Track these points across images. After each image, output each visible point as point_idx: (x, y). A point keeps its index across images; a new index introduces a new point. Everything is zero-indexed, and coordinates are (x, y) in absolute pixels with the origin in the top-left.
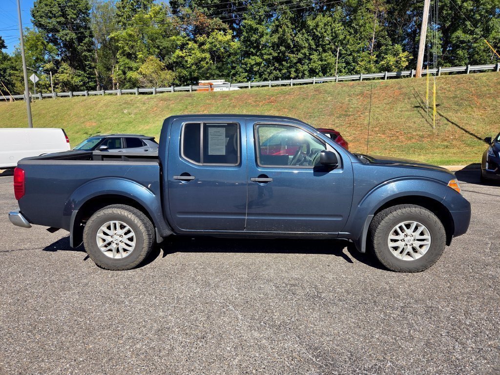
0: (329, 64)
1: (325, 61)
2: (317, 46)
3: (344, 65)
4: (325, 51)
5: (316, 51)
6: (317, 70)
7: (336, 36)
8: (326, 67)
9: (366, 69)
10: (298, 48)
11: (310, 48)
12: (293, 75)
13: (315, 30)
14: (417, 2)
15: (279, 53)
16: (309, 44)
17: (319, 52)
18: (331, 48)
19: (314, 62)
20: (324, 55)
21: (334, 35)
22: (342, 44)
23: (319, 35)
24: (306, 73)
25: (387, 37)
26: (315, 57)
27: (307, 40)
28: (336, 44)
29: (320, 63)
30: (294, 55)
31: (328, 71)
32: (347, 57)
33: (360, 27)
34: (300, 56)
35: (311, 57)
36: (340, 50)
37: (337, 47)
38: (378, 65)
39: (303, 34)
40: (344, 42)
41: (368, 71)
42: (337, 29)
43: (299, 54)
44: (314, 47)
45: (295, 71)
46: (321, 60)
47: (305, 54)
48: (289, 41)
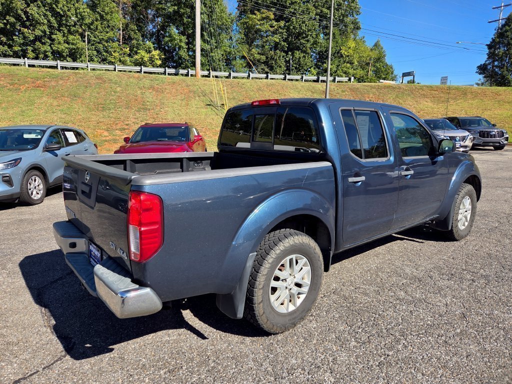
0: (78, 48)
1: (73, 44)
2: (60, 25)
3: (95, 53)
4: (70, 32)
5: (59, 30)
6: (65, 54)
7: (83, 18)
8: (75, 52)
9: (120, 61)
10: (32, 23)
11: (50, 26)
12: (31, 55)
13: (54, 6)
14: (160, 3)
15: (5, 24)
16: (49, 21)
17: (64, 33)
18: (78, 31)
19: (59, 43)
20: (71, 37)
21: (79, 16)
22: (89, 28)
23: (62, 12)
24: (49, 54)
25: (137, 31)
26: (58, 36)
27: (45, 15)
28: (83, 27)
29: (67, 45)
30: (30, 31)
31: (78, 56)
32: (97, 44)
33: (107, 14)
34: (38, 33)
35: (54, 36)
36: (88, 35)
37: (84, 31)
38: (132, 59)
39: (39, 7)
40: (92, 27)
41: (123, 63)
42: (81, 10)
43: (36, 30)
44: (56, 25)
45: (32, 51)
46: (68, 43)
47: (44, 32)
48: (20, 12)
